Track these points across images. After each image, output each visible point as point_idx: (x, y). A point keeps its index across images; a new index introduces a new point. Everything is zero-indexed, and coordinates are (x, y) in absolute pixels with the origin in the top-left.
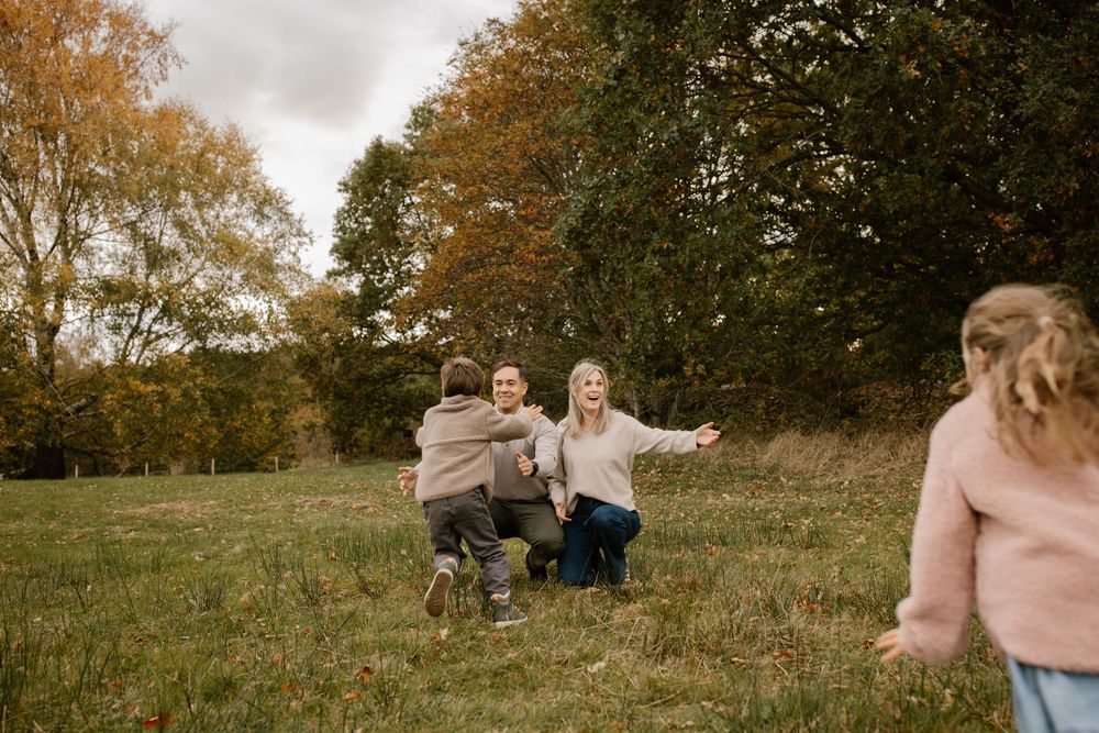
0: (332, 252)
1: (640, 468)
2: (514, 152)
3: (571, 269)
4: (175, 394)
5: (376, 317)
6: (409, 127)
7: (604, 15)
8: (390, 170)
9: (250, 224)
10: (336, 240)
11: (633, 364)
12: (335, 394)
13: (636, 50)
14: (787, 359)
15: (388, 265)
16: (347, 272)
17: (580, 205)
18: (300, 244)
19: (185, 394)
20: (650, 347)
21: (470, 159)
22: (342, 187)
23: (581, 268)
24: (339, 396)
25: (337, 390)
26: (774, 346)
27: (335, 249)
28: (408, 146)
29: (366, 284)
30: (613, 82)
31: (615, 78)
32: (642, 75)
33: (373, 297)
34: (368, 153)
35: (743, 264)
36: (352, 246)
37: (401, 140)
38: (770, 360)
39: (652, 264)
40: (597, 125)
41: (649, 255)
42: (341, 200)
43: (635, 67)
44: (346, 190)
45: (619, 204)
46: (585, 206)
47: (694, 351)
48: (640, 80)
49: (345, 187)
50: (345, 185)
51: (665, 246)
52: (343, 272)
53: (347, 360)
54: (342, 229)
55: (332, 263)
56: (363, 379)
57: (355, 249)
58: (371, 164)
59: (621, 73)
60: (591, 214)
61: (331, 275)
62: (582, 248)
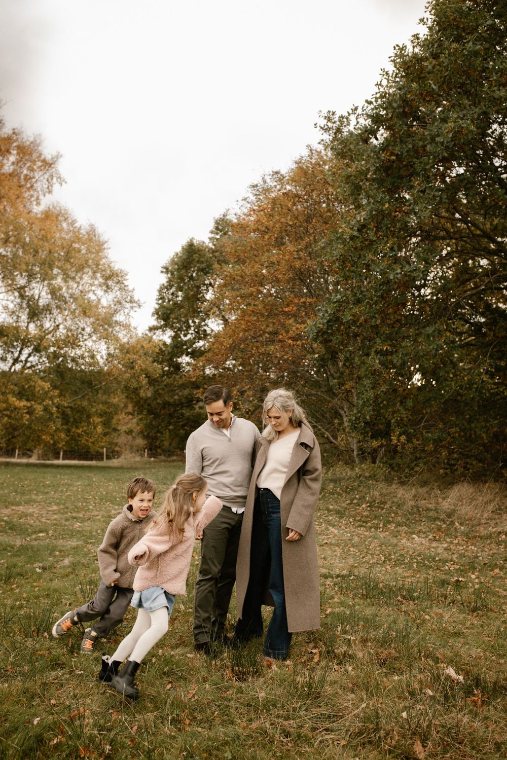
0: (153, 315)
1: (355, 501)
2: (283, 267)
3: (317, 356)
4: (39, 408)
5: (180, 360)
6: (212, 232)
7: (353, 184)
8: (198, 262)
9: (100, 292)
10: (157, 306)
11: (355, 428)
12: (148, 411)
13: (374, 213)
14: (466, 434)
15: (192, 324)
16: (163, 328)
17: (326, 315)
18: (132, 307)
19: (46, 409)
20: (368, 417)
21: (253, 267)
22: (165, 270)
23: (324, 355)
24: (150, 412)
25: (149, 408)
26: (457, 423)
27: (157, 312)
28: (211, 245)
29: (175, 338)
30: (355, 233)
31: (359, 230)
32: (377, 230)
33: (178, 347)
34: (183, 248)
35: (440, 368)
36: (169, 312)
37: (207, 241)
38: (453, 433)
39: (375, 362)
40: (343, 262)
41: (373, 353)
42: (163, 279)
43: (372, 224)
44: (167, 272)
45: (354, 316)
46: (330, 315)
47: (399, 423)
48: (376, 233)
49: (166, 270)
50: (167, 268)
51: (385, 349)
52: (160, 328)
53: (158, 390)
54: (162, 298)
55: (153, 322)
56: (166, 404)
57: (170, 314)
58: (185, 257)
59: (362, 228)
60: (335, 319)
61: (152, 329)
62: (326, 342)
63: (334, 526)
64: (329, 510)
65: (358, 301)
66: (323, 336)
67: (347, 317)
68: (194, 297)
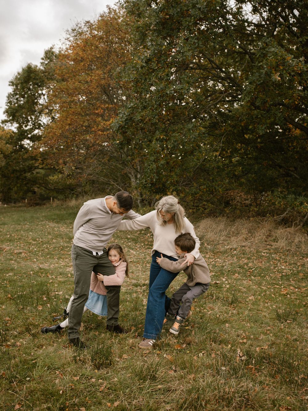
0: (4, 113)
1: (143, 232)
2: (94, 84)
3: (118, 142)
5: (23, 142)
6: (43, 59)
7: (141, 32)
8: (34, 79)
10: (7, 107)
11: (145, 187)
13: (156, 51)
14: (210, 189)
15: (30, 120)
16: (11, 121)
17: (125, 116)
21: (74, 83)
22: (11, 84)
23: (122, 142)
25: (3, 173)
26: (205, 183)
27: (6, 111)
28: (42, 68)
29: (19, 128)
30: (144, 64)
31: (146, 62)
32: (158, 63)
33: (22, 135)
34: (23, 70)
35: (196, 149)
36: (15, 111)
37: (39, 65)
38: (203, 189)
40: (137, 82)
41: (154, 141)
42: (11, 90)
43: (155, 59)
44: (13, 85)
45: (142, 117)
46: (127, 116)
47: (173, 184)
48: (157, 65)
49: (12, 83)
50: (12, 82)
51: (162, 137)
52: (9, 121)
53: (9, 162)
54: (10, 102)
55: (4, 117)
56: (14, 171)
57: (16, 113)
58: (26, 75)
59: (148, 61)
60: (130, 119)
61: (4, 122)
62: (124, 133)
63: (132, 249)
64: (128, 239)
65: (145, 108)
66: (122, 129)
67: (138, 117)
68: (32, 102)
